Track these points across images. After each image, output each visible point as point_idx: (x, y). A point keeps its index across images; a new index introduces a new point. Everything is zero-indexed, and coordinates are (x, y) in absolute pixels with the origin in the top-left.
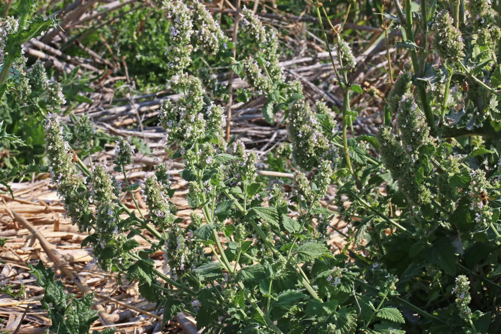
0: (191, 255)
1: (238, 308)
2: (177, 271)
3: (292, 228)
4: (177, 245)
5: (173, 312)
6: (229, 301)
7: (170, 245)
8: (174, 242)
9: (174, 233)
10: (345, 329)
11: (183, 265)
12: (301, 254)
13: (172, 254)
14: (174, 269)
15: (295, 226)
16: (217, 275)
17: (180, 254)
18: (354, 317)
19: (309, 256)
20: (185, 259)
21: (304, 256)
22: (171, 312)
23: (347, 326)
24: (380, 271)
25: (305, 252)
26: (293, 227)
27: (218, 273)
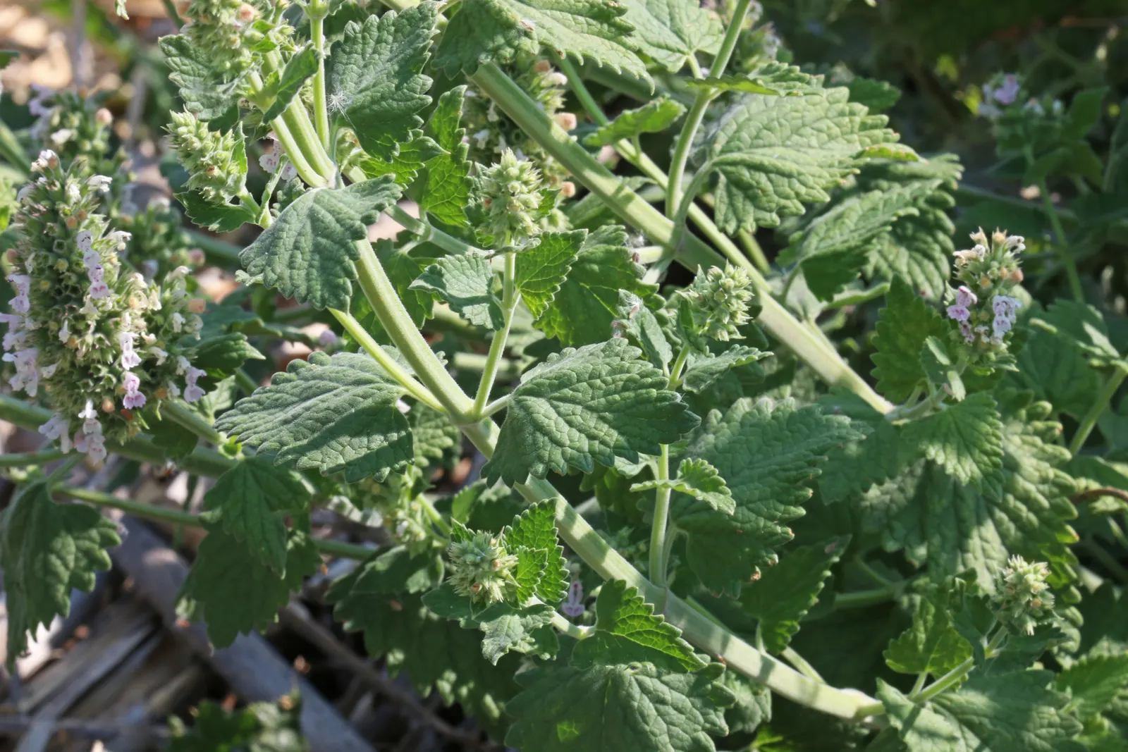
0: (165, 312)
1: (536, 610)
2: (102, 415)
3: (674, 41)
4: (83, 277)
5: (65, 575)
6: (486, 593)
7: (45, 285)
8: (63, 265)
9: (54, 213)
10: (1015, 517)
11: (132, 382)
12: (746, 174)
13: (64, 335)
14: (88, 412)
15: (688, 28)
16: (378, 441)
17: (107, 324)
18: (1045, 436)
19: (789, 176)
20: (140, 344)
21: (762, 178)
22: (56, 575)
23: (1027, 500)
24: (1031, 115)
25: (758, 156)
26: (678, 33)
27: (385, 432)
